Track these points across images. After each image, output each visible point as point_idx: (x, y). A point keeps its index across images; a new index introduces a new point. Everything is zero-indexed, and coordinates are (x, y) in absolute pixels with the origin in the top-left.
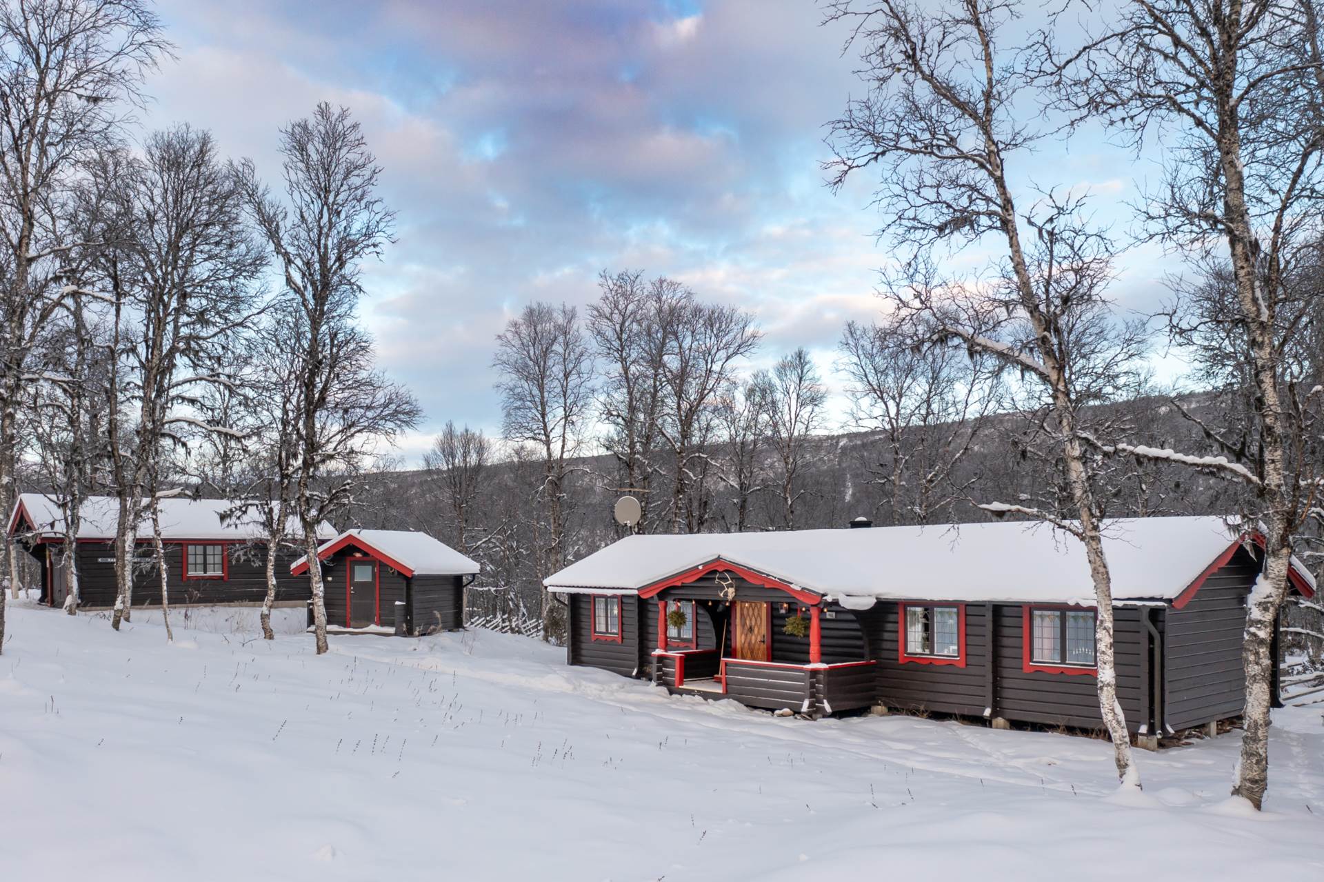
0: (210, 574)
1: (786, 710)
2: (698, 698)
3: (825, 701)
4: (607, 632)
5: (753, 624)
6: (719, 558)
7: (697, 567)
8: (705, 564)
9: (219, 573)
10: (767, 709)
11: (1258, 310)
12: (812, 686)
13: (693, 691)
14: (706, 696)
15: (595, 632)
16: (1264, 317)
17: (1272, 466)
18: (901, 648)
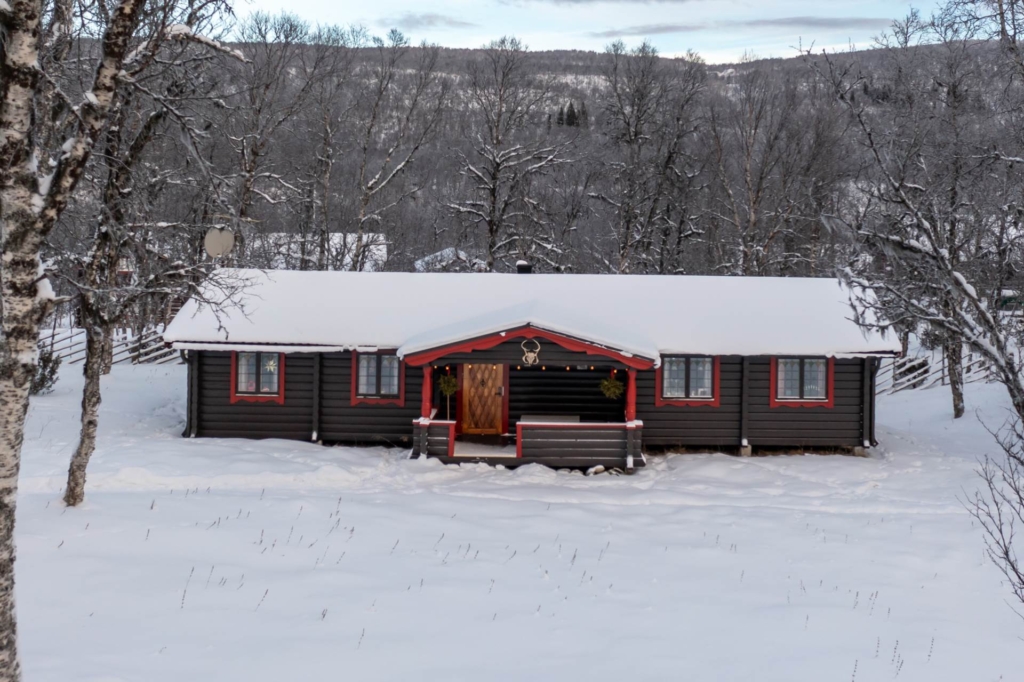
1: (600, 467)
2: (483, 466)
3: (642, 454)
4: (258, 392)
5: (486, 376)
6: (528, 325)
7: (498, 333)
8: (508, 331)
10: (573, 468)
13: (475, 458)
14: (492, 462)
15: (237, 392)
18: (658, 394)
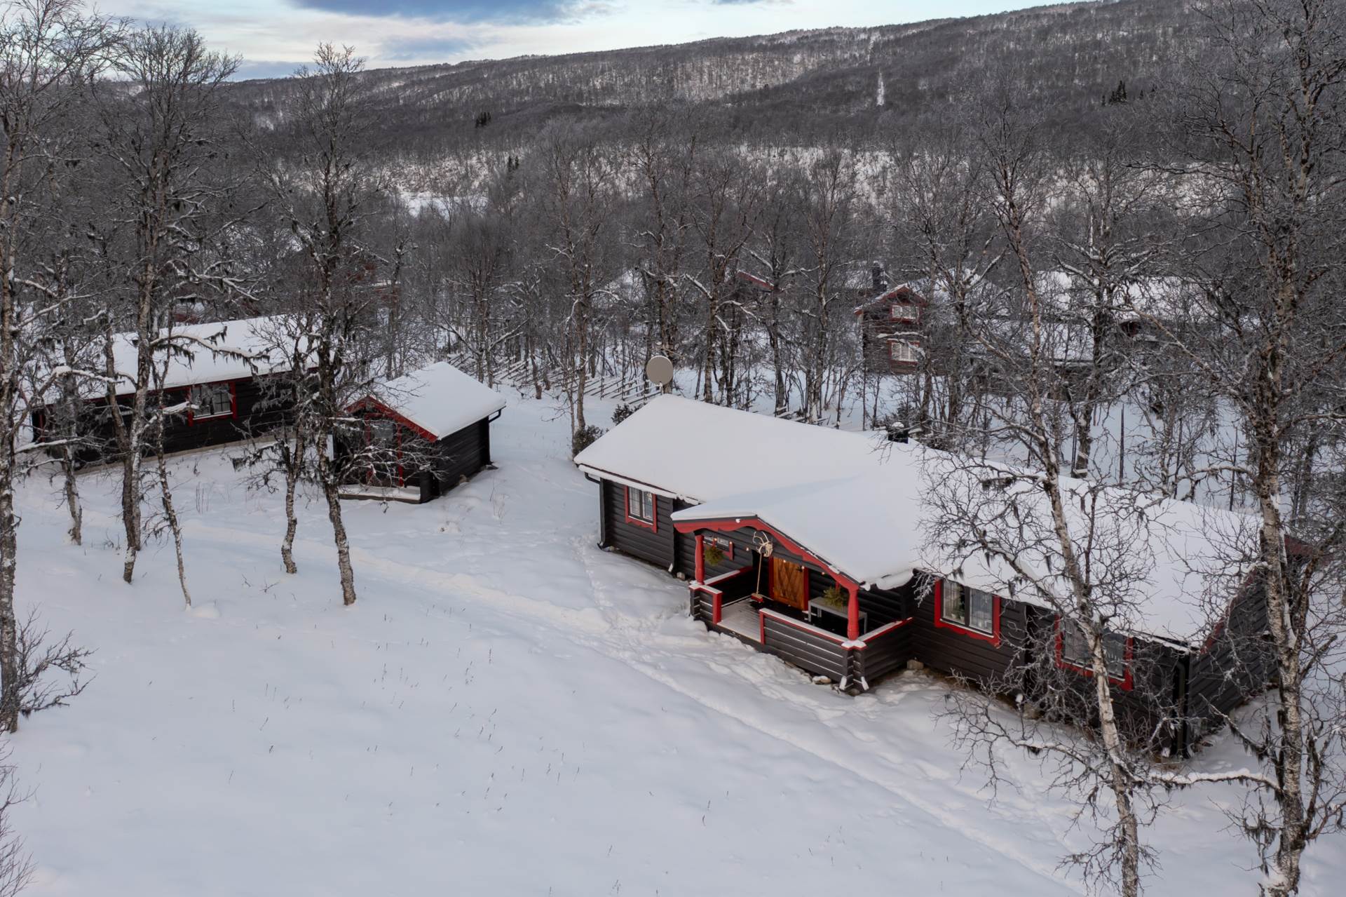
0: (217, 414)
1: (824, 678)
2: (736, 642)
3: (863, 678)
4: (641, 518)
7: (734, 519)
8: (742, 519)
9: (227, 412)
10: (806, 671)
11: (1287, 637)
12: (850, 663)
13: (731, 630)
14: (744, 640)
15: (629, 514)
16: (1291, 644)
17: (1291, 775)
18: (937, 612)
